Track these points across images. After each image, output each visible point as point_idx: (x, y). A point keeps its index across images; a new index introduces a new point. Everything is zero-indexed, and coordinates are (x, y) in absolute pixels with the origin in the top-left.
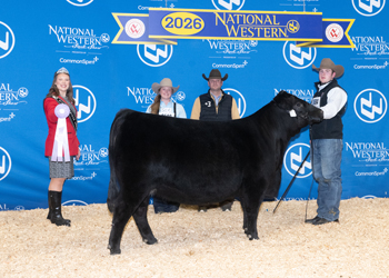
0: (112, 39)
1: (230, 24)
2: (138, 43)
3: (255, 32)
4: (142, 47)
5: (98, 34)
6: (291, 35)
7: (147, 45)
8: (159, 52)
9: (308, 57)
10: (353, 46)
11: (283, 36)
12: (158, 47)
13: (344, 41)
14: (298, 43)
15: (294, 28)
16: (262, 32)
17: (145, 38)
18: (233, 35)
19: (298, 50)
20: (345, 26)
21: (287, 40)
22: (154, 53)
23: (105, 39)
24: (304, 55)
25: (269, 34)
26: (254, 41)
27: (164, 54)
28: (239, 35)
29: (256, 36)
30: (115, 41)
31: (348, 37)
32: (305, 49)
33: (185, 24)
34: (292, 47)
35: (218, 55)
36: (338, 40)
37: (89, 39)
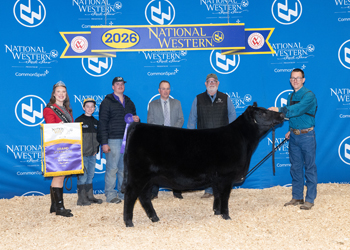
0: (60, 54)
1: (162, 37)
2: (83, 57)
3: (185, 43)
4: (86, 60)
5: (48, 51)
6: (216, 45)
7: (90, 58)
8: (101, 64)
9: (233, 63)
10: (273, 52)
11: (209, 46)
12: (99, 59)
13: (265, 48)
14: (223, 51)
15: (219, 38)
16: (191, 43)
17: (88, 52)
18: (165, 47)
19: (223, 58)
20: (265, 34)
21: (214, 49)
22: (97, 65)
23: (54, 55)
24: (229, 61)
25: (197, 45)
26: (184, 51)
27: (105, 66)
28: (170, 47)
29: (185, 47)
30: (63, 56)
31: (269, 45)
32: (229, 56)
33: (122, 39)
34: (218, 55)
35: (152, 64)
36: (259, 47)
37: (40, 55)
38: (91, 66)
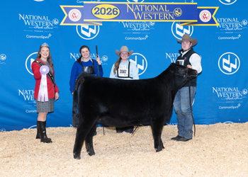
0: (60, 22)
1: (136, 12)
2: (77, 25)
3: (153, 16)
4: (79, 27)
5: (51, 19)
6: (176, 18)
7: (83, 25)
8: (91, 30)
9: (188, 32)
10: (217, 25)
11: (171, 19)
12: (90, 27)
13: (212, 21)
14: (181, 23)
15: (178, 13)
16: (157, 16)
17: (81, 21)
18: (138, 19)
19: (181, 28)
20: (212, 11)
21: (174, 21)
22: (87, 31)
23: (56, 22)
24: (185, 31)
25: (162, 18)
26: (152, 22)
27: (94, 32)
28: (143, 19)
29: (153, 19)
30: (62, 24)
31: (215, 19)
32: (186, 27)
33: (107, 12)
34: (178, 26)
35: (129, 32)
36: (208, 21)
37: (45, 23)
38: (83, 32)
